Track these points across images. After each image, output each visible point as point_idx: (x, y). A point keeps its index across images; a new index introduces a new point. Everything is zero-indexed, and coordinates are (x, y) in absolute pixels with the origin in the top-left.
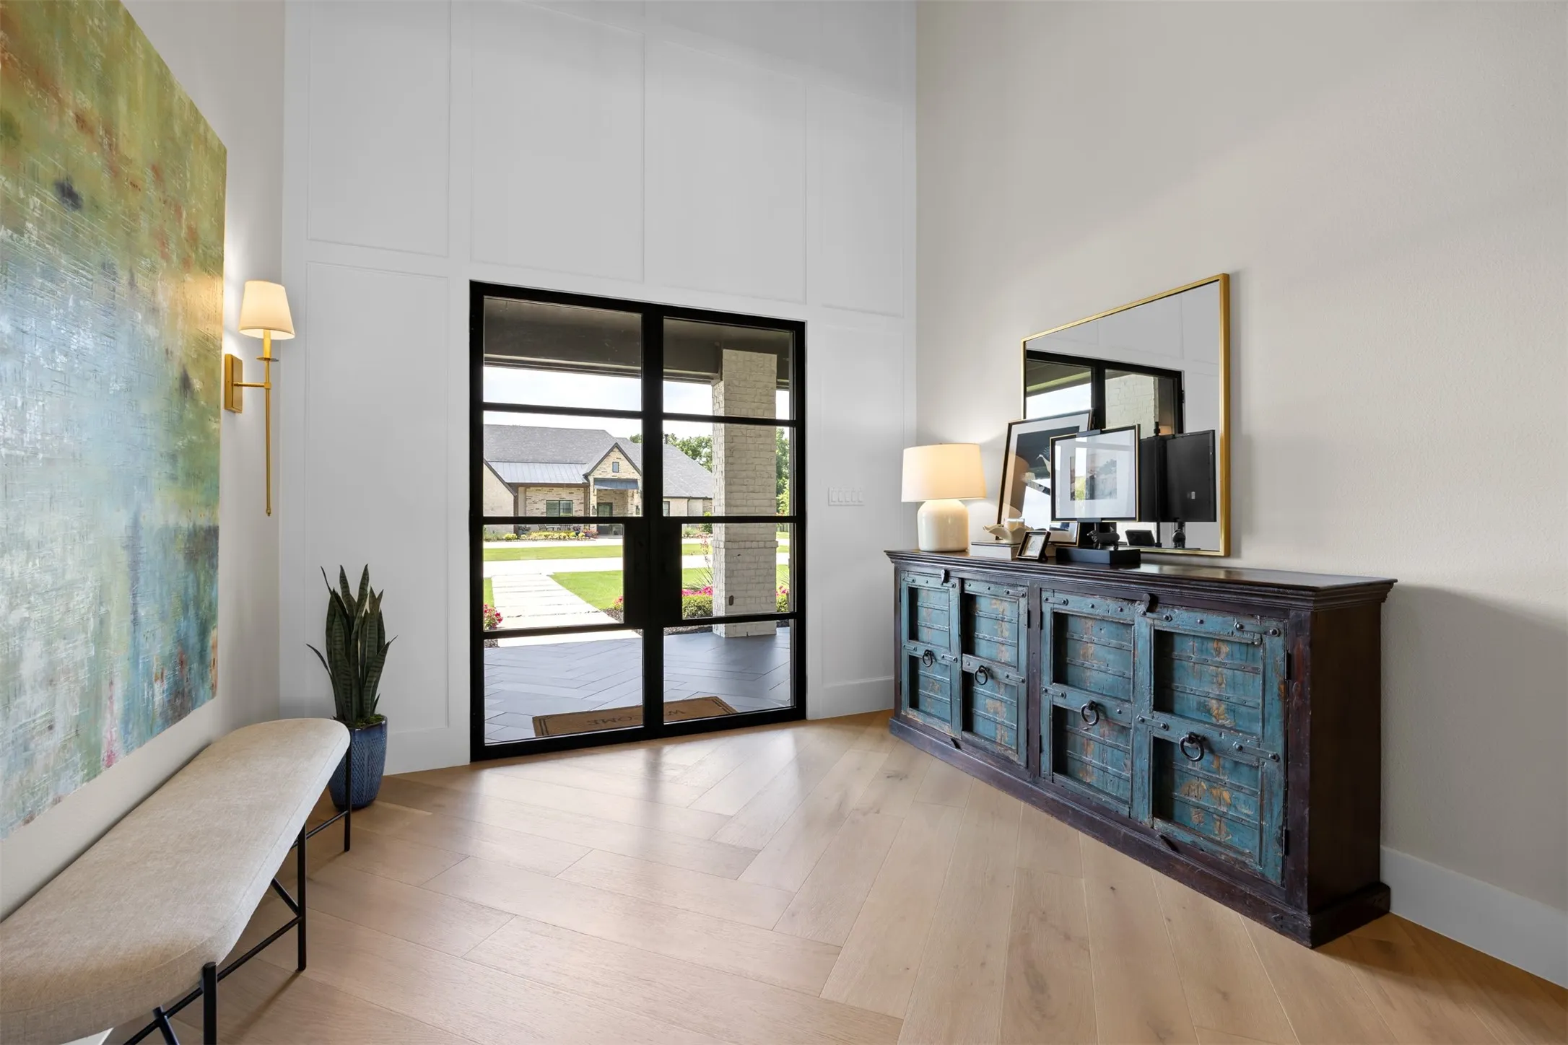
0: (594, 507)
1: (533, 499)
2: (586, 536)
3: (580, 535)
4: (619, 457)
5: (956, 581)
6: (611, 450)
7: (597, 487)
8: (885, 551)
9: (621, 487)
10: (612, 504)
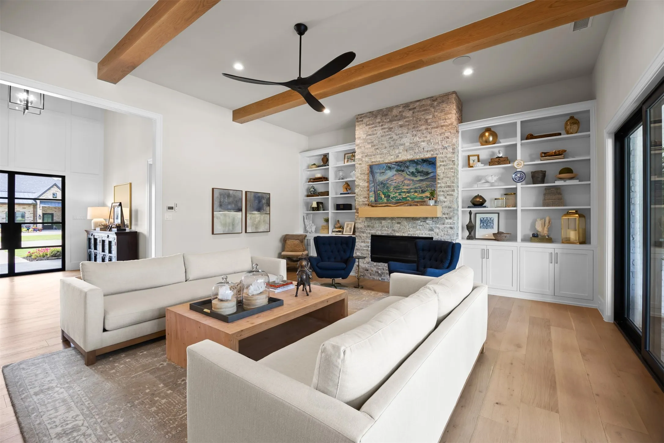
5: (93, 236)
8: (86, 231)
10: (53, 214)
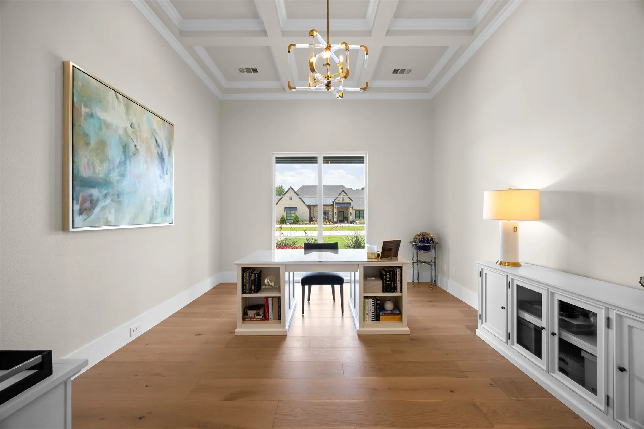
0: (335, 213)
1: (316, 210)
2: (333, 223)
3: (331, 222)
4: (344, 195)
6: (341, 193)
7: (336, 206)
9: (346, 205)
